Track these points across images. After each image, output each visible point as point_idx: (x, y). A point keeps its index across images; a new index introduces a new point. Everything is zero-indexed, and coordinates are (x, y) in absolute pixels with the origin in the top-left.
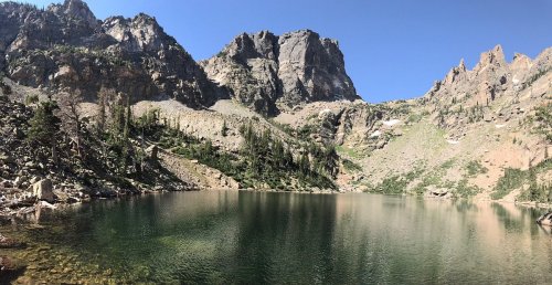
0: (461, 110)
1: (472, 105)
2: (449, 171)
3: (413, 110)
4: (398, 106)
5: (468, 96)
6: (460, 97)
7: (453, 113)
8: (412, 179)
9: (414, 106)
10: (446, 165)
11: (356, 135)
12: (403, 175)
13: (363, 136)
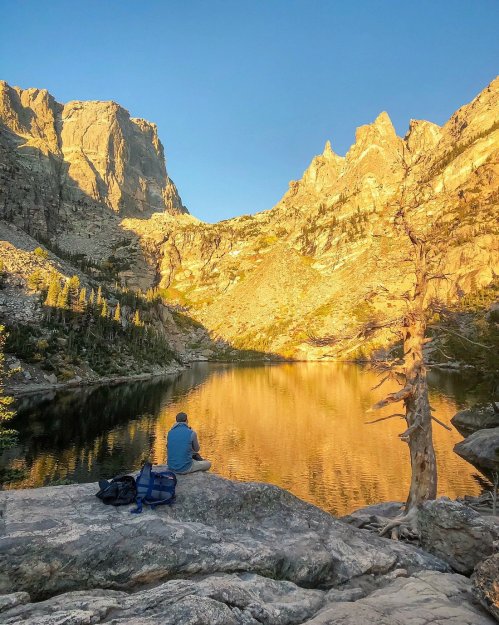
0: (334, 223)
1: (351, 214)
2: (327, 319)
3: (263, 229)
4: (243, 224)
5: (343, 200)
6: (330, 203)
7: (322, 228)
8: (275, 336)
9: (264, 223)
10: (321, 312)
11: (187, 273)
12: (262, 329)
13: (198, 274)
